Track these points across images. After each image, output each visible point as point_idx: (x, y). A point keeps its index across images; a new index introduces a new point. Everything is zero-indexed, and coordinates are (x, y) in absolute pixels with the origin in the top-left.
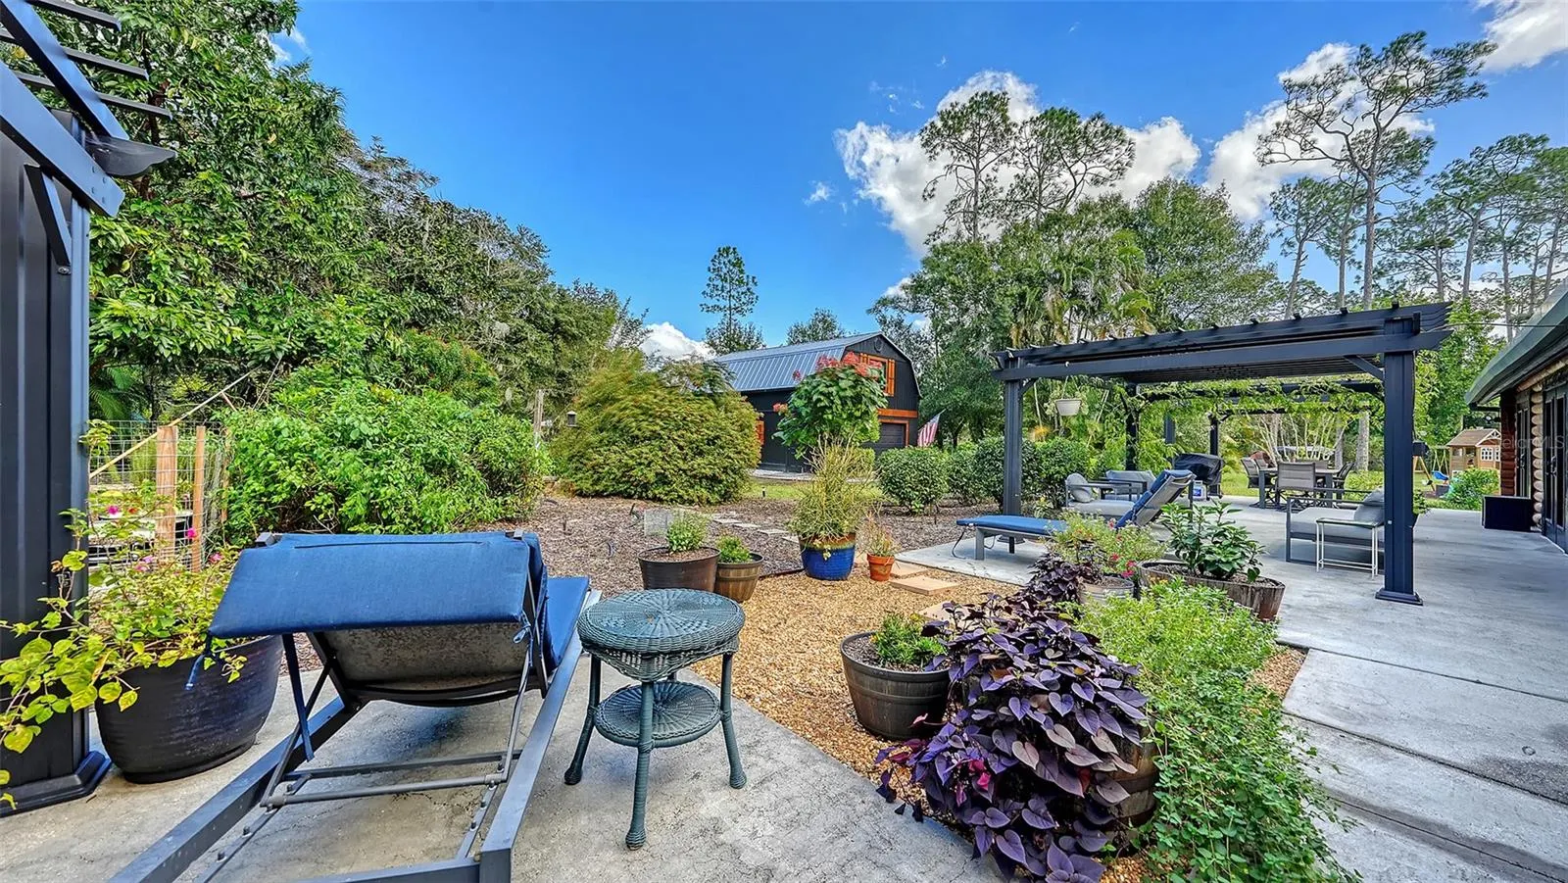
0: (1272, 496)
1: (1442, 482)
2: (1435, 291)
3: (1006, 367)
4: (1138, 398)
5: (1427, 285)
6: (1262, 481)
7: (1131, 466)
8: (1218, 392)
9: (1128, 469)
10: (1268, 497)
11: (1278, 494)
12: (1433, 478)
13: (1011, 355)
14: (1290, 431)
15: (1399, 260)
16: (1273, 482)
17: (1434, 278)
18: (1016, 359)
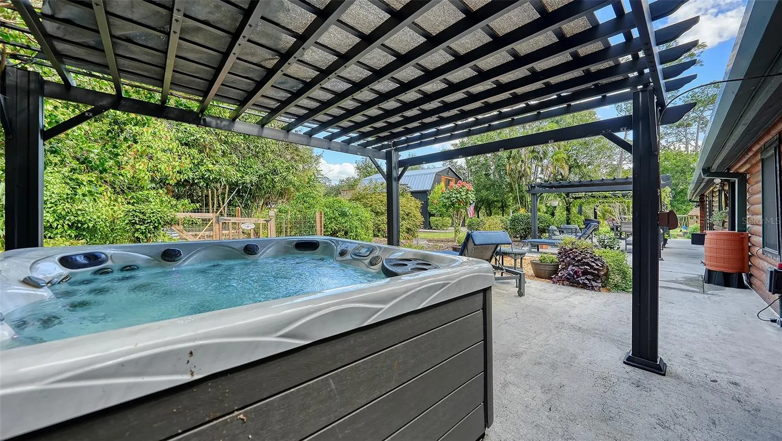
0: (619, 234)
1: (685, 230)
2: (685, 146)
3: (531, 189)
4: (570, 198)
5: (681, 143)
6: (615, 229)
7: (568, 223)
8: (600, 196)
9: (567, 224)
10: (617, 235)
11: (621, 234)
12: (682, 229)
13: (533, 185)
14: (623, 210)
15: (669, 132)
16: (619, 229)
17: (684, 140)
18: (535, 186)
